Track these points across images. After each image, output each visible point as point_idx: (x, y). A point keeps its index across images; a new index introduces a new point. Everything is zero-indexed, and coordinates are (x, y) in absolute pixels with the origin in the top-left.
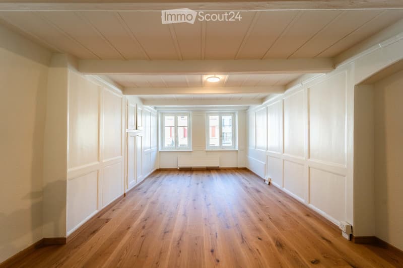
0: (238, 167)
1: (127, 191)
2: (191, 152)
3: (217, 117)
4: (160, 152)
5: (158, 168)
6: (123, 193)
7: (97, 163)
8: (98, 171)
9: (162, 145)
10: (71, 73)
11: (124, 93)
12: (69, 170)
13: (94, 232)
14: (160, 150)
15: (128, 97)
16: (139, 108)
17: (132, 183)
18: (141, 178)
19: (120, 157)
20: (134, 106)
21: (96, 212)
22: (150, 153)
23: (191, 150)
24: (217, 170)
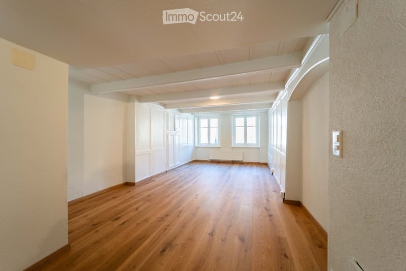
0: (260, 162)
1: (168, 170)
2: (220, 148)
3: (243, 119)
4: (196, 147)
5: (195, 159)
6: (165, 171)
7: (149, 149)
8: (150, 154)
9: (199, 142)
10: (137, 104)
11: (165, 108)
12: (136, 151)
13: (147, 184)
14: (196, 145)
15: (169, 110)
16: (177, 116)
17: (172, 166)
18: (178, 163)
19: (163, 148)
20: (173, 115)
21: (149, 176)
22: (187, 148)
23: (220, 146)
24: (241, 163)
